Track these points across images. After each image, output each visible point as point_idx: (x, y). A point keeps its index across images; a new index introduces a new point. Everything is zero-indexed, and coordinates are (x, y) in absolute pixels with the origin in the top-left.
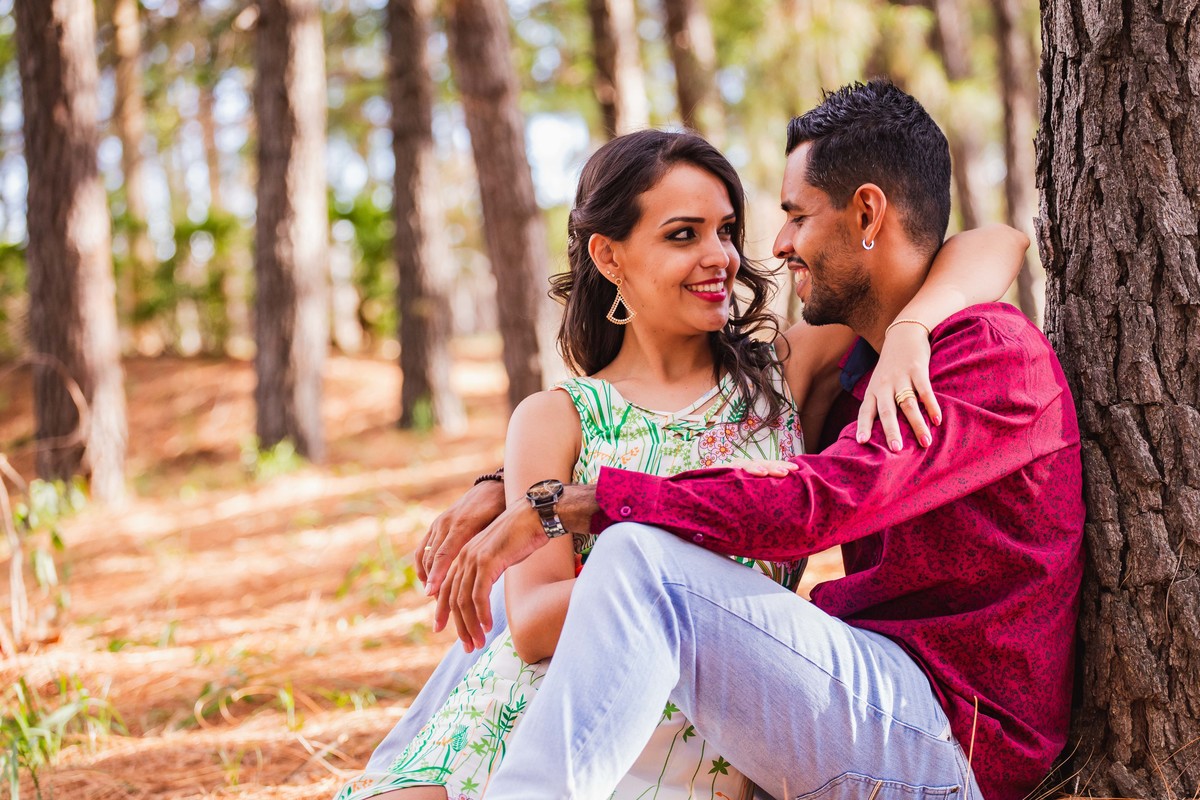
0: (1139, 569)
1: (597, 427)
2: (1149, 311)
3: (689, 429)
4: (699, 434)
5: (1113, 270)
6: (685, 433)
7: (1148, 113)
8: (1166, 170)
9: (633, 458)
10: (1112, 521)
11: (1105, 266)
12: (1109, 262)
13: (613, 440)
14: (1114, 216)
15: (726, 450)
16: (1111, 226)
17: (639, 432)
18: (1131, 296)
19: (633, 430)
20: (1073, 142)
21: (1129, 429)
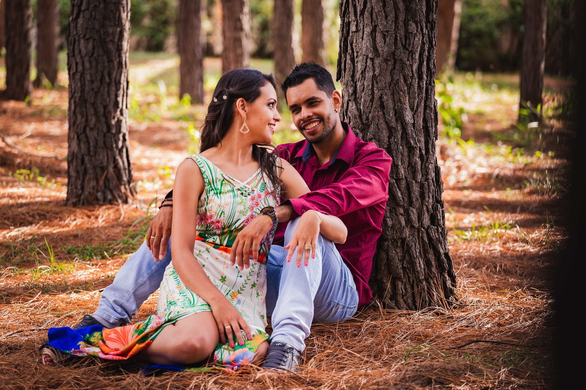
0: (396, 234)
1: (211, 187)
2: (401, 148)
3: (245, 191)
4: (249, 195)
5: (387, 133)
6: (244, 193)
7: (402, 81)
8: (406, 101)
9: (227, 207)
10: (388, 217)
11: (384, 131)
12: (385, 129)
13: (219, 195)
14: (390, 115)
15: (258, 204)
16: (388, 117)
17: (228, 191)
18: (395, 142)
19: (226, 191)
20: (370, 87)
21: (395, 187)
